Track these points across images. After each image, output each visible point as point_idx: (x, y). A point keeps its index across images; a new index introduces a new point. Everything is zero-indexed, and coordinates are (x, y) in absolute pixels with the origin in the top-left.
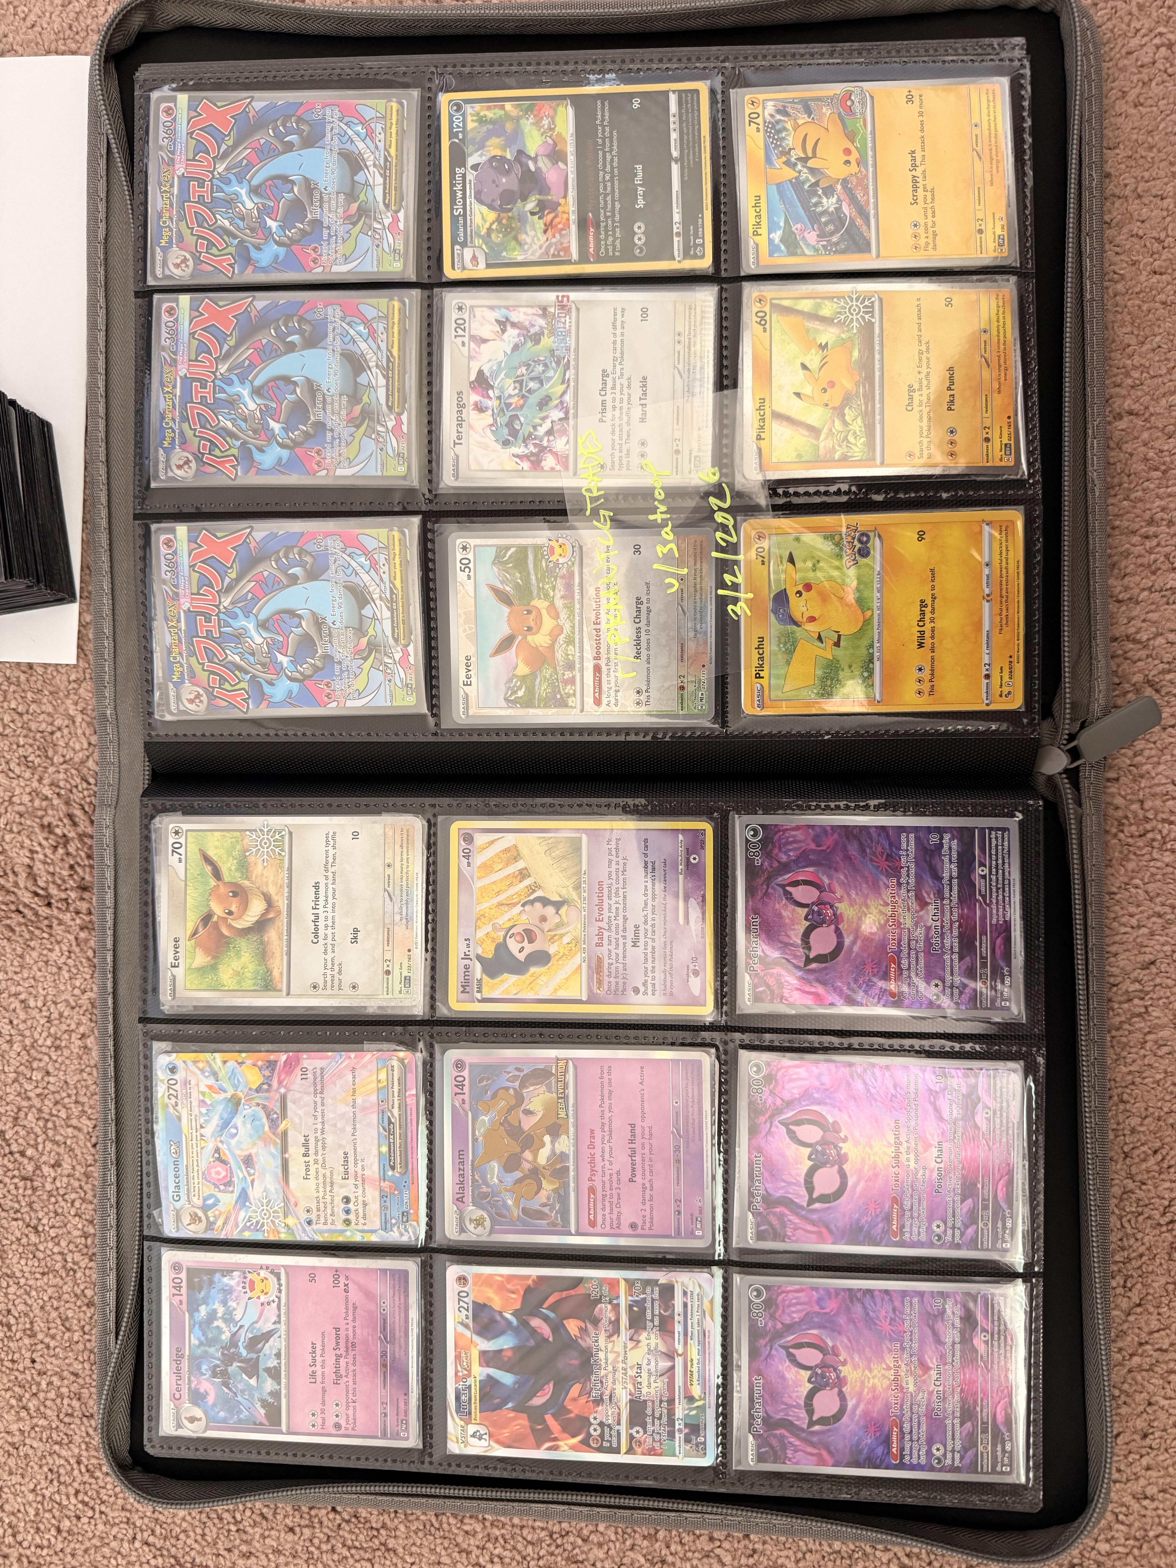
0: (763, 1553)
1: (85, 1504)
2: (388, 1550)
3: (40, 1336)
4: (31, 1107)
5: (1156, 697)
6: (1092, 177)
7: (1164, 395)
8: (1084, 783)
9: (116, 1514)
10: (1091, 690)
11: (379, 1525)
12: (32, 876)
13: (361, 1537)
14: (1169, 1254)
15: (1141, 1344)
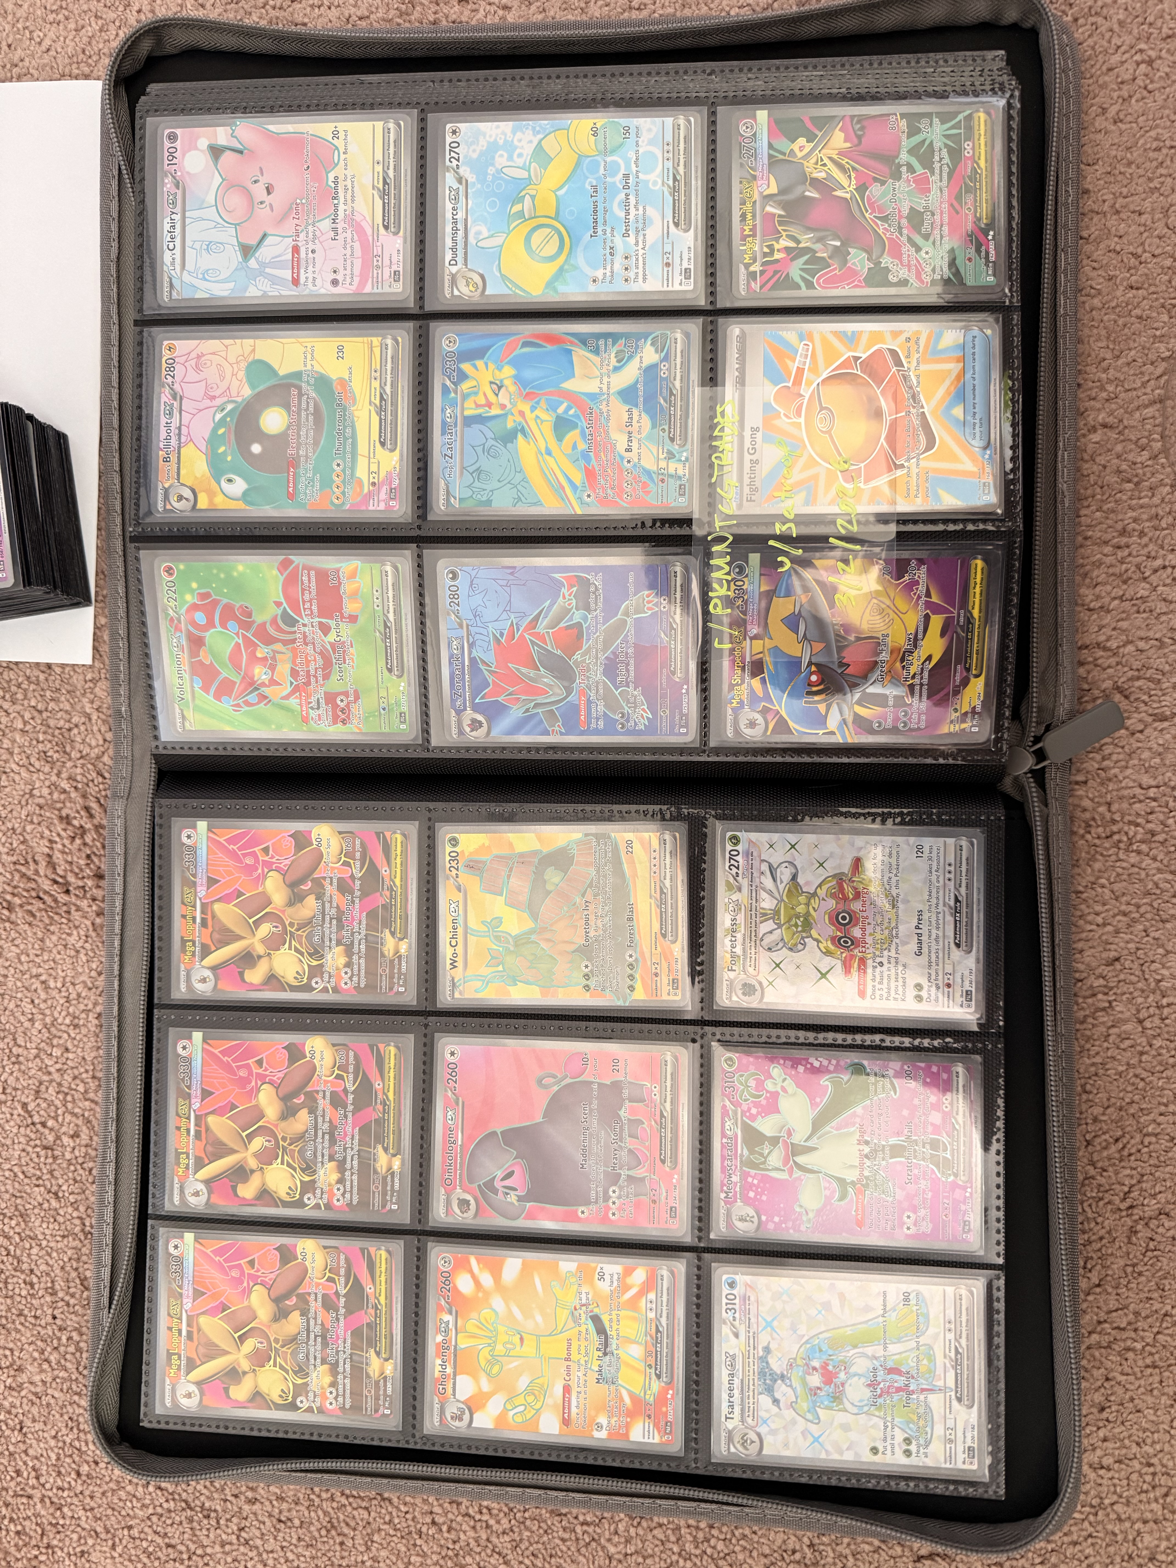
3: (61, 1294)
4: (51, 1081)
5: (1124, 703)
6: (1068, 195)
7: (1138, 408)
8: (1050, 784)
10: (1056, 695)
12: (52, 864)
14: (1129, 1238)
15: (1099, 1322)
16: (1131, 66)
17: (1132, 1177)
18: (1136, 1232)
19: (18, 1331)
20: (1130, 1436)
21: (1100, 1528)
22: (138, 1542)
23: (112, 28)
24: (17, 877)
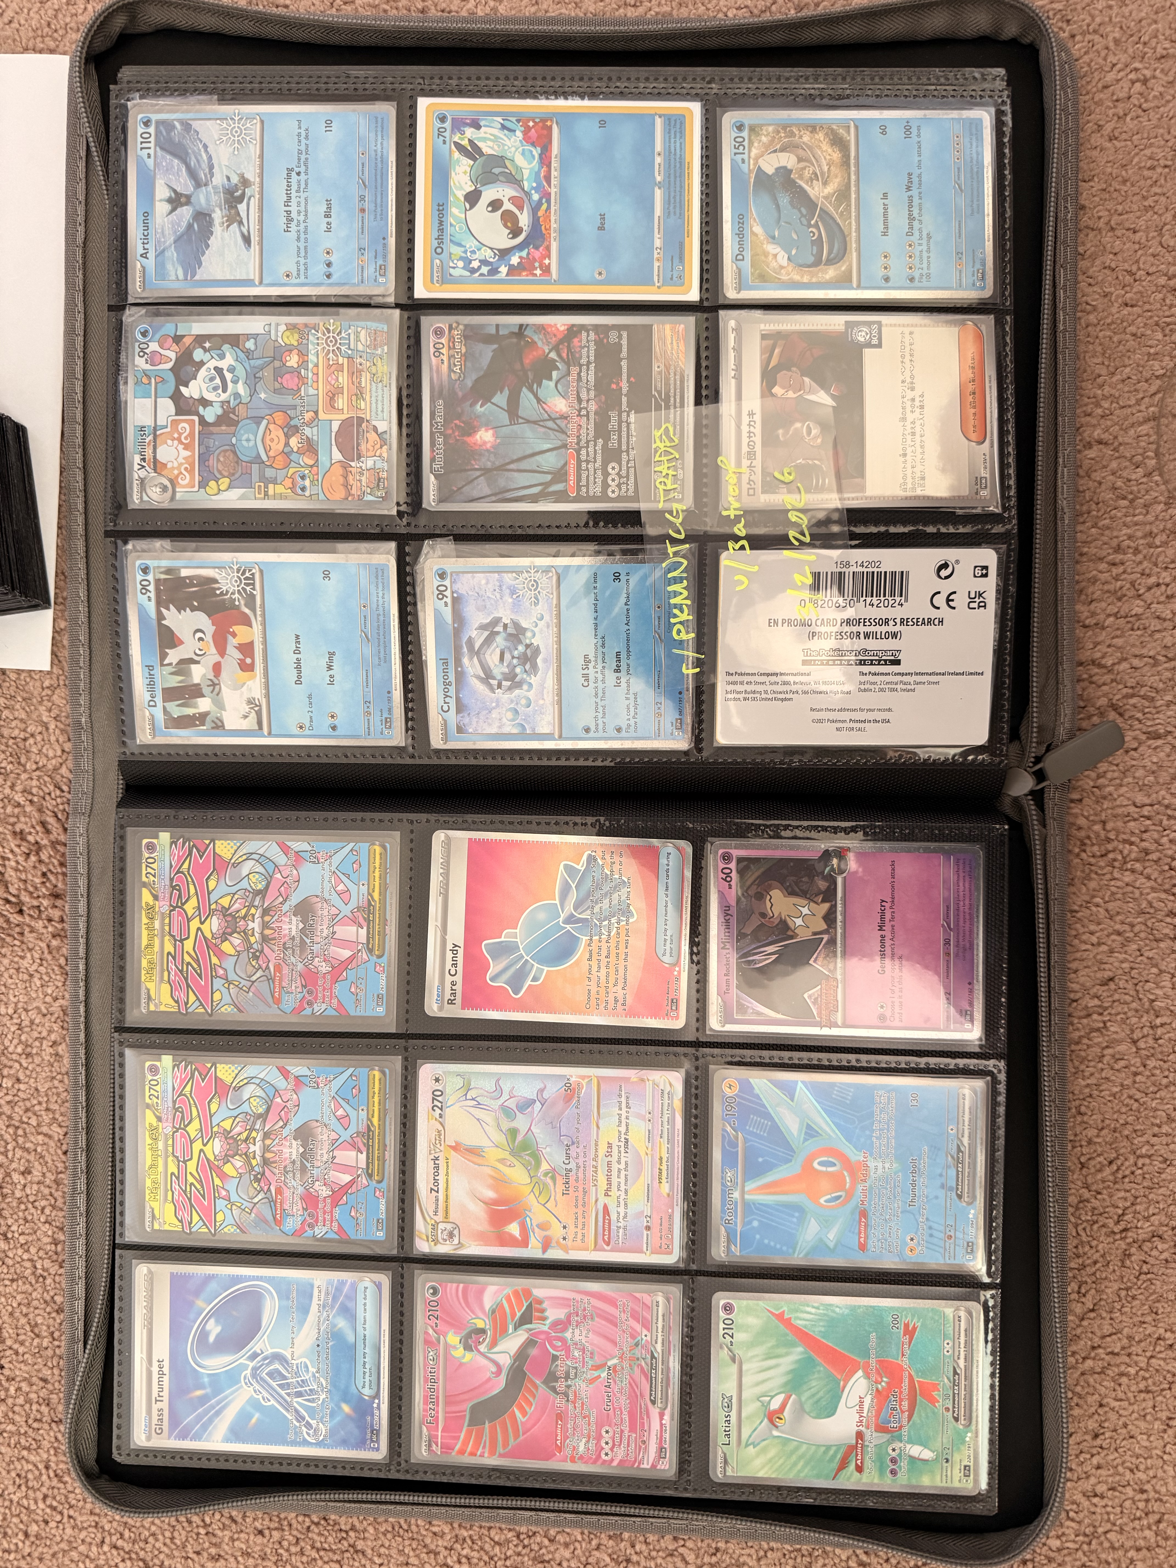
0: (725, 1552)
1: (54, 1509)
2: (357, 1552)
3: (9, 1342)
5: (1119, 720)
6: (1067, 212)
7: (1133, 425)
8: (1049, 804)
9: (84, 1518)
10: (1057, 714)
12: (4, 883)
13: (330, 1539)
14: (1122, 1261)
15: (1093, 1348)
16: (1126, 84)
17: (1125, 1199)
18: (1130, 1255)
20: (1123, 1463)
21: (1093, 1557)
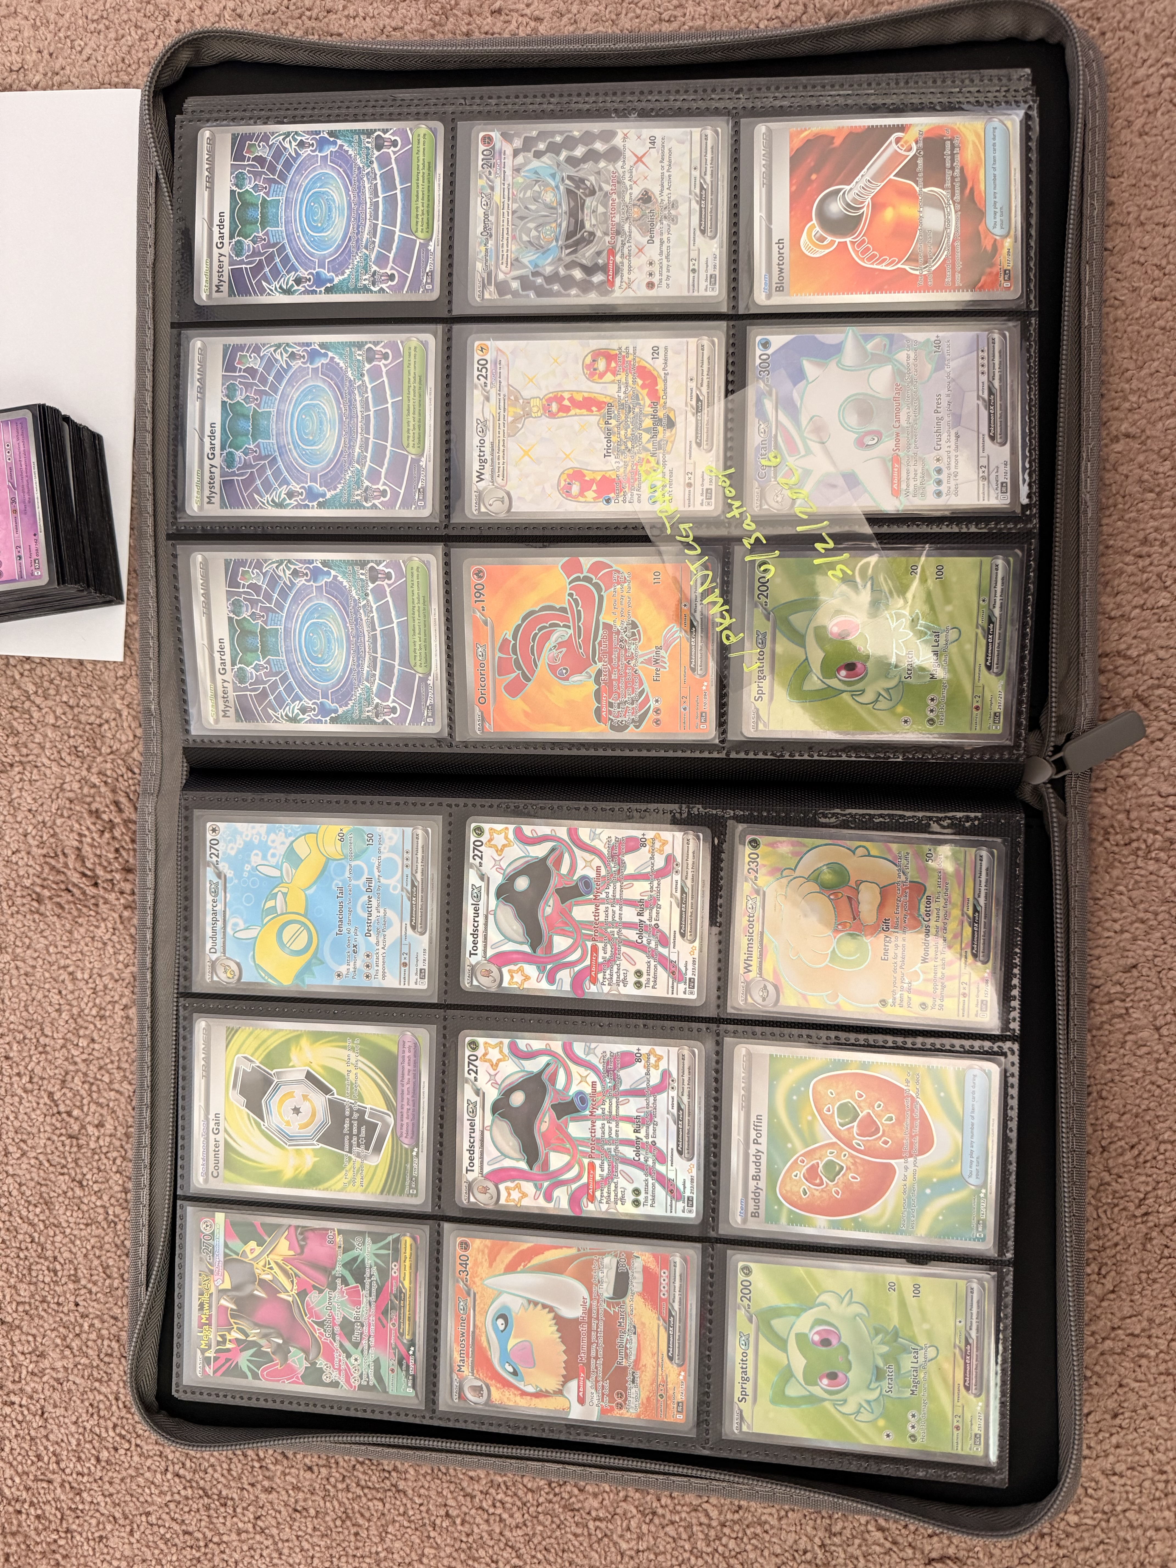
3: (83, 1282)
4: (77, 1071)
5: (1144, 711)
6: (1093, 207)
7: (1161, 419)
8: (1070, 793)
9: (150, 1447)
10: (1078, 704)
11: (390, 1468)
12: (81, 858)
14: (1144, 1245)
15: (1113, 1329)
16: (1156, 79)
17: (1147, 1184)
18: (1151, 1239)
19: (41, 1317)
20: (1143, 1443)
21: (1111, 1534)
22: (155, 1529)
23: (151, 36)
24: (47, 869)
